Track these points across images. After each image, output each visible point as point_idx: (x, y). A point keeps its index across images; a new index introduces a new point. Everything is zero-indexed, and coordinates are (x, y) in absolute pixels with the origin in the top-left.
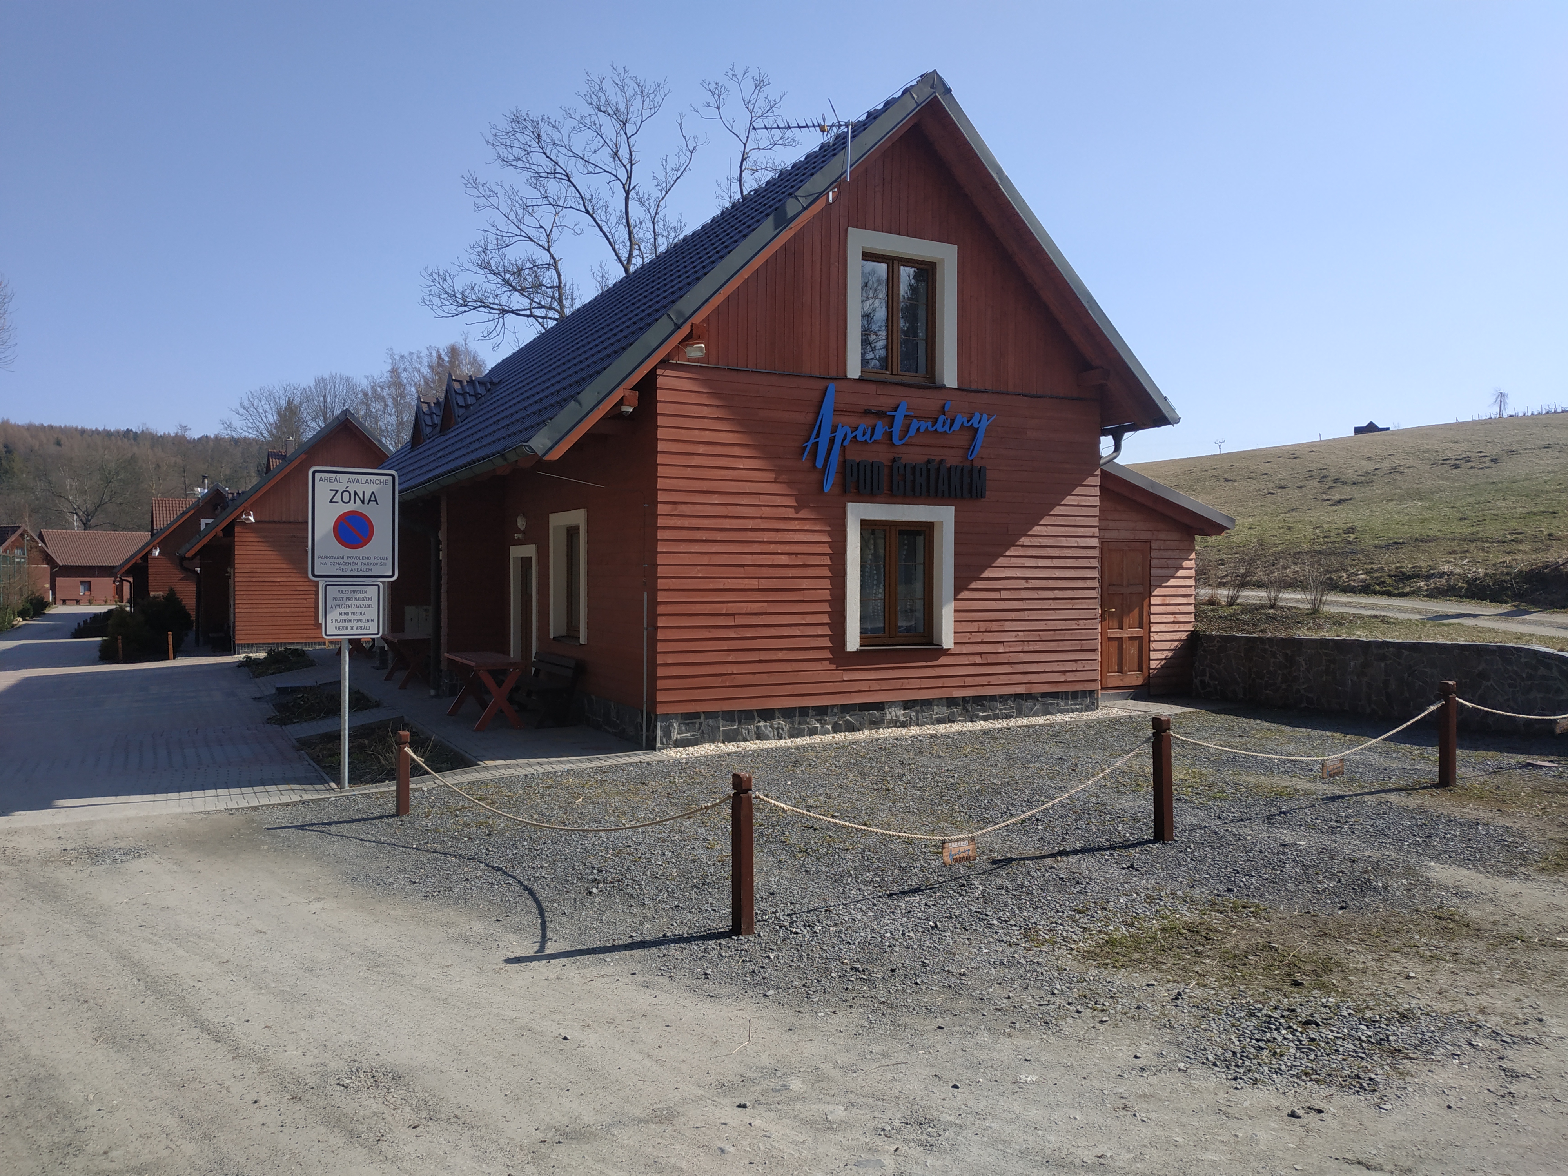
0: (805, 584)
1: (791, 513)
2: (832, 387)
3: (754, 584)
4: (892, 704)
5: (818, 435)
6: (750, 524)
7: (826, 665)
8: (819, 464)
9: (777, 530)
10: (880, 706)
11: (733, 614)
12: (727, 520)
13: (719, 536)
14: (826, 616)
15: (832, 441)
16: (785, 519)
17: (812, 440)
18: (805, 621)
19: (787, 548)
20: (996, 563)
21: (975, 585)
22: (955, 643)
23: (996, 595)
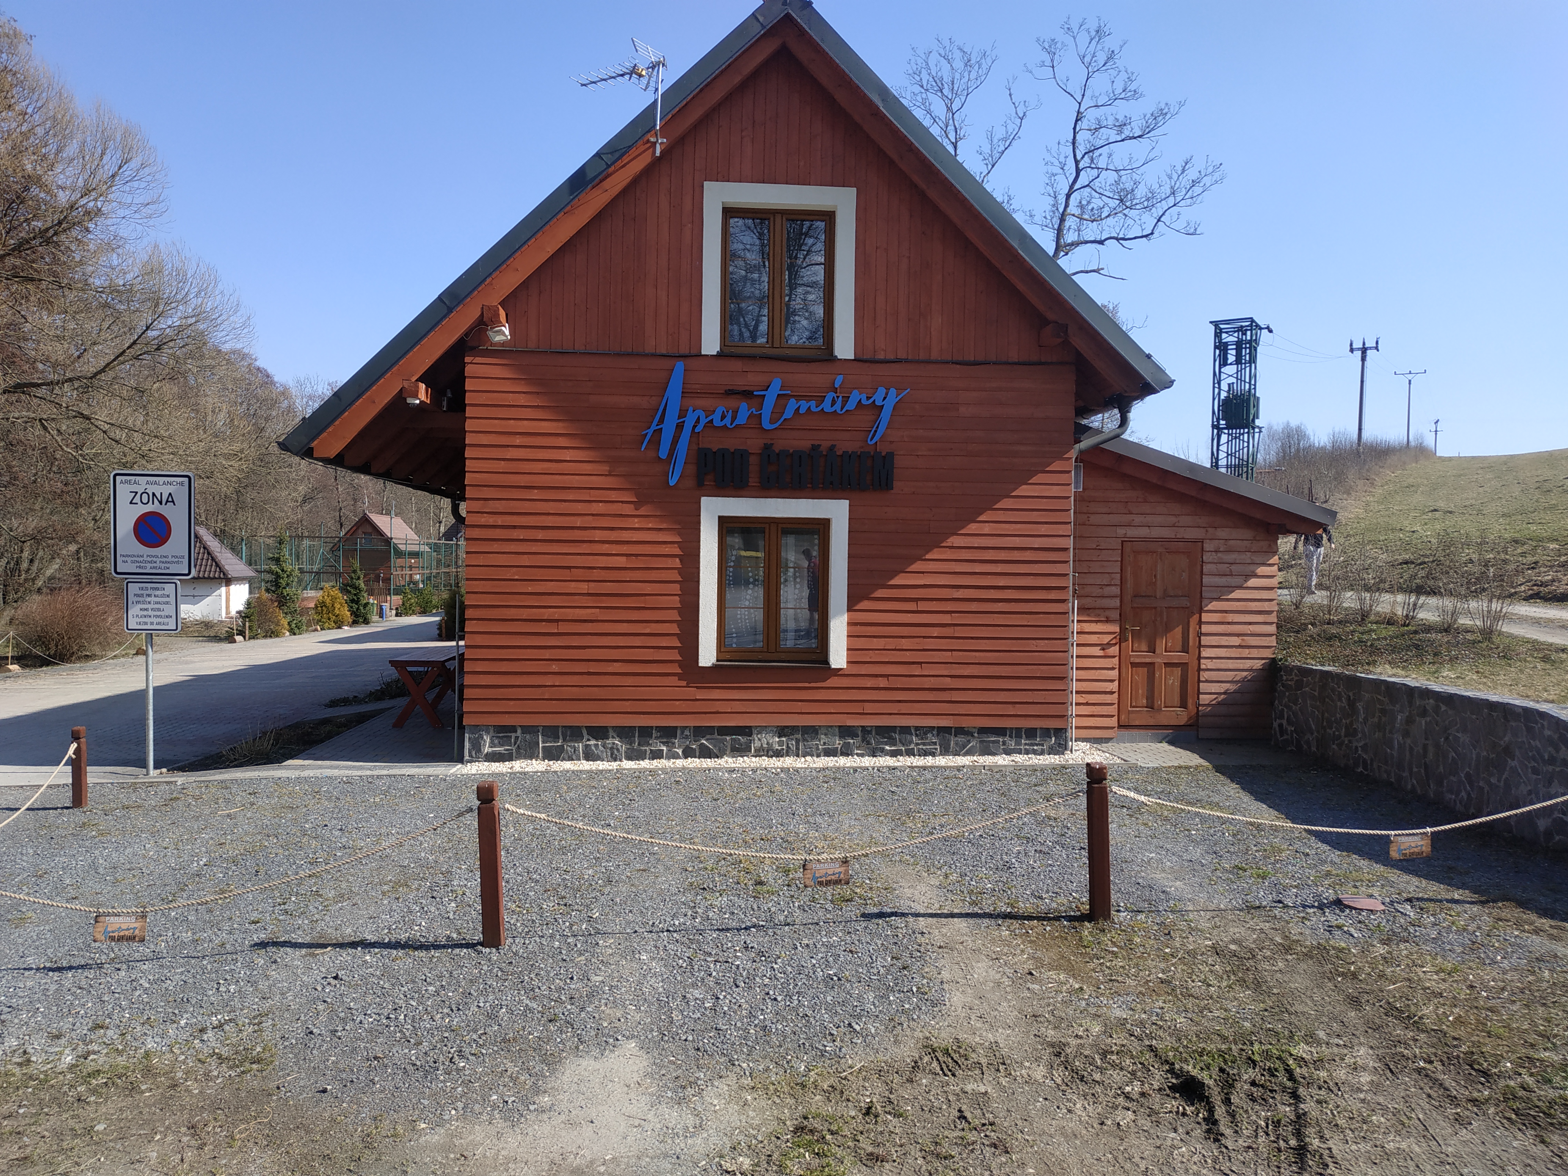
0: (648, 588)
1: (628, 509)
2: (680, 366)
3: (584, 587)
4: (762, 729)
5: (661, 420)
6: (578, 522)
7: (674, 681)
8: (663, 454)
9: (612, 529)
10: (746, 731)
11: (557, 621)
12: (550, 518)
13: (540, 535)
14: (675, 625)
15: (680, 427)
16: (621, 515)
17: (654, 427)
18: (647, 631)
19: (625, 549)
20: (913, 568)
21: (879, 593)
22: (848, 662)
23: (912, 606)
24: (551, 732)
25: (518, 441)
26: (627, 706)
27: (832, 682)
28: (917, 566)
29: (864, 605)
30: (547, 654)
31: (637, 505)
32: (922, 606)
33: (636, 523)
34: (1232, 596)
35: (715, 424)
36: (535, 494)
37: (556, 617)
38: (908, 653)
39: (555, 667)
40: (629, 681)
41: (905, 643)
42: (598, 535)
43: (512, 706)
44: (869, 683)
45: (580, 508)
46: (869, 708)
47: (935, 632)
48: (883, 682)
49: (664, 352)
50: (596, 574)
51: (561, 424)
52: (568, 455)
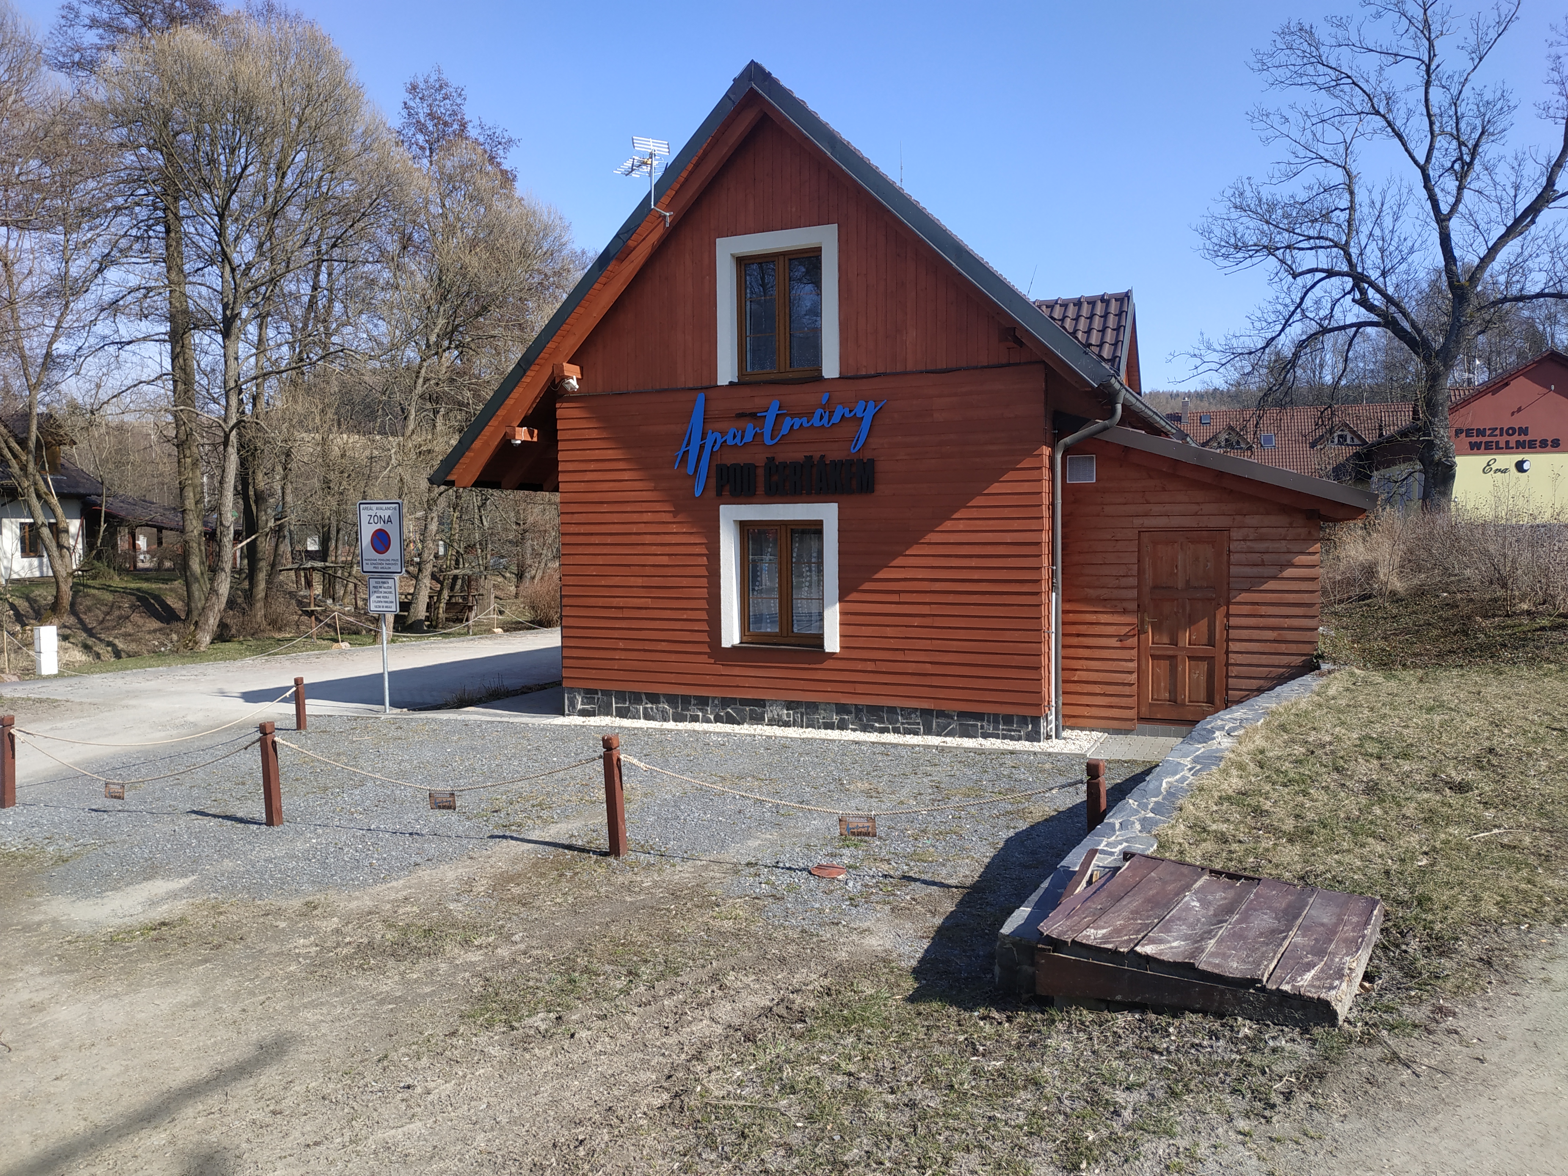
1: (668, 517)
2: (701, 396)
3: (639, 581)
4: (774, 702)
5: (688, 444)
6: (634, 529)
7: (704, 658)
8: (690, 470)
9: (658, 534)
10: (761, 703)
11: (622, 608)
12: (616, 526)
13: (609, 540)
14: (705, 613)
15: (702, 447)
16: (664, 523)
17: (683, 449)
18: (685, 617)
19: (667, 550)
20: (895, 563)
21: (866, 586)
22: (841, 647)
23: (895, 598)
24: (621, 696)
25: (592, 466)
26: (672, 678)
27: (828, 664)
28: (899, 561)
29: (854, 596)
30: (616, 634)
31: (675, 513)
32: (903, 598)
33: (674, 528)
34: (1265, 587)
35: (728, 443)
36: (605, 508)
37: (621, 605)
38: (892, 641)
39: (621, 645)
40: (673, 657)
41: (889, 632)
42: (648, 539)
43: (593, 674)
44: (860, 666)
45: (635, 517)
46: (860, 689)
47: (916, 621)
48: (870, 666)
49: (691, 386)
50: (648, 571)
51: (620, 451)
52: (626, 476)
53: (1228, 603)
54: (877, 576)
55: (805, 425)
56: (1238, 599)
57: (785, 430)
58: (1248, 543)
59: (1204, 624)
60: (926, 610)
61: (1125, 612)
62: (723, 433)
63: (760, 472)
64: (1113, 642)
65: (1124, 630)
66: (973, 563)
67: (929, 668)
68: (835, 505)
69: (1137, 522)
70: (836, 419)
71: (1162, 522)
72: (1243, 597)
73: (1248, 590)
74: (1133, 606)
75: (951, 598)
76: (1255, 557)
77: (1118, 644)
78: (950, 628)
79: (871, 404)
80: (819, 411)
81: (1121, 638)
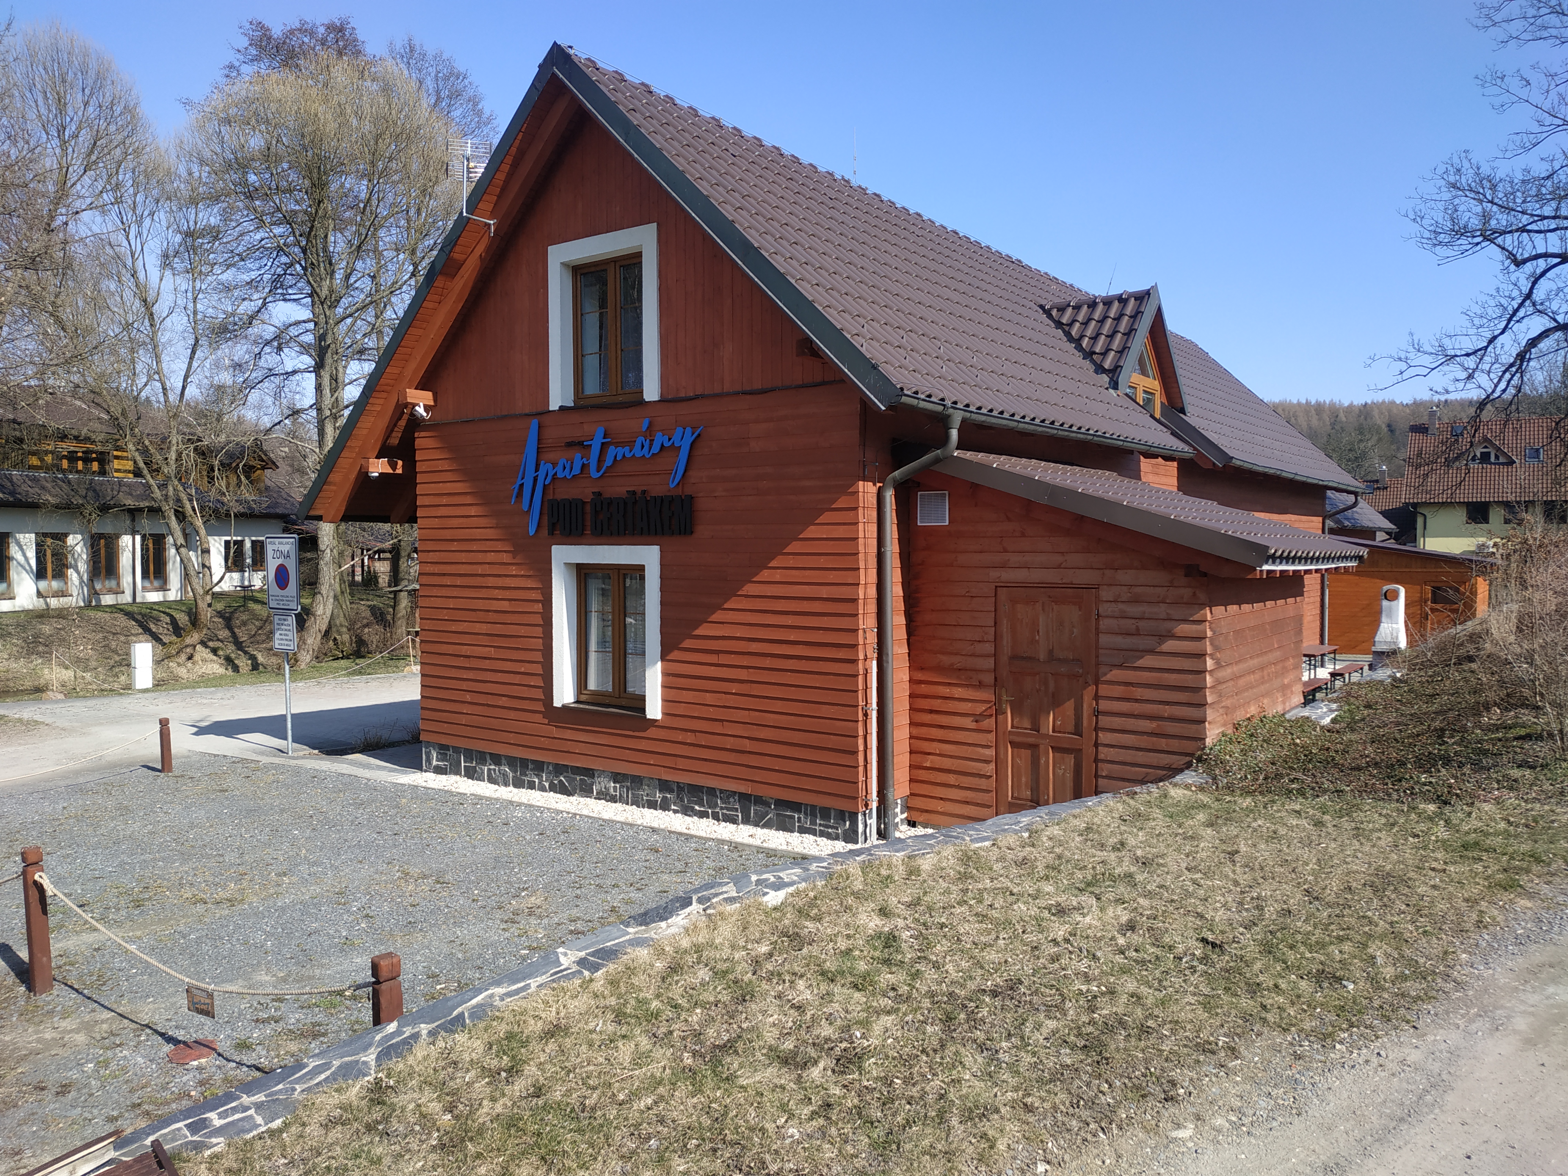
0: (522, 631)
1: (506, 558)
2: (535, 423)
3: (484, 628)
4: (601, 772)
5: (523, 476)
7: (538, 718)
8: (525, 506)
9: (500, 576)
10: (590, 773)
11: (469, 657)
16: (505, 564)
17: (519, 483)
18: (523, 670)
19: (508, 594)
20: (713, 618)
21: (687, 644)
22: (664, 714)
23: (713, 659)
24: (469, 755)
25: (444, 500)
26: (512, 738)
27: (652, 732)
28: (718, 616)
29: (675, 655)
30: (464, 685)
31: (514, 553)
32: (724, 659)
33: (513, 570)
34: (1140, 663)
35: (559, 475)
36: (455, 546)
37: (468, 653)
38: (711, 709)
39: (468, 697)
40: (512, 715)
41: (709, 698)
42: (491, 582)
43: (445, 728)
44: (680, 737)
45: (480, 557)
46: (681, 763)
47: (734, 688)
48: (690, 738)
49: (527, 411)
50: (492, 617)
51: (467, 484)
52: (473, 511)
53: (1097, 682)
54: (697, 632)
55: (628, 455)
56: (1108, 677)
57: (609, 462)
58: (1121, 606)
59: (1069, 705)
60: (743, 675)
61: (981, 685)
62: (554, 465)
63: (588, 508)
64: (968, 722)
65: (981, 708)
66: (789, 620)
67: (748, 745)
68: (656, 548)
69: (994, 574)
70: (656, 449)
71: (1020, 575)
72: (1115, 674)
73: (1120, 666)
74: (989, 679)
75: (768, 662)
76: (1129, 624)
77: (973, 725)
78: (767, 698)
79: (689, 430)
80: (640, 439)
81: (978, 718)
